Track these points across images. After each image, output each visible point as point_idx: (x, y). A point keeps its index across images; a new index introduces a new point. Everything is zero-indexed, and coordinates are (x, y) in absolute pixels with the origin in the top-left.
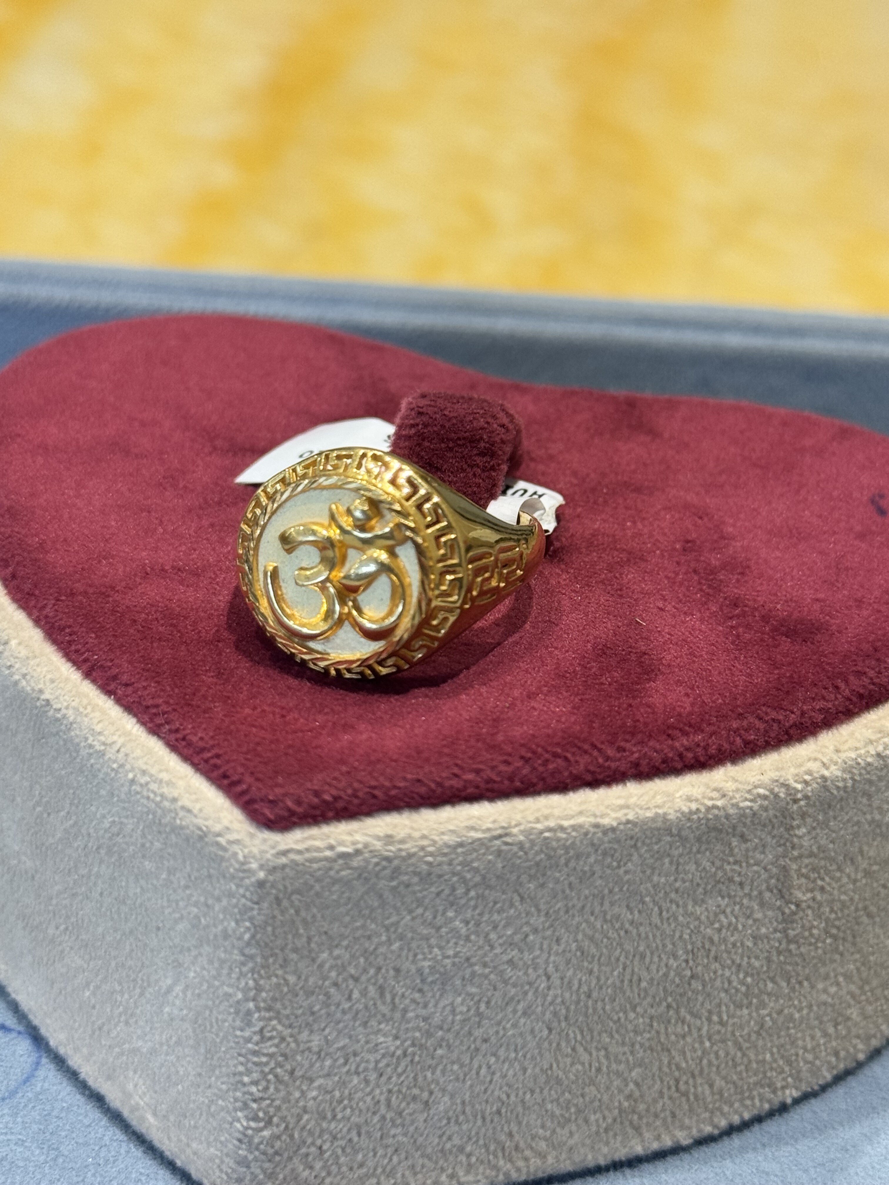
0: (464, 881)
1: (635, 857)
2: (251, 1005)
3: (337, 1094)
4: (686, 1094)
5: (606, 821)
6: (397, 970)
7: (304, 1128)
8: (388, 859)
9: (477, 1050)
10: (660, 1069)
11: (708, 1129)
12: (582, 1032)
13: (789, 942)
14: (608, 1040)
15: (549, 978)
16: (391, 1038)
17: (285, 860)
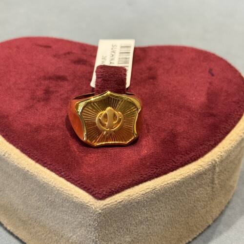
0: (146, 201)
1: (184, 186)
2: (97, 240)
5: (177, 180)
6: (131, 224)
8: (129, 201)
11: (195, 236)
12: (171, 225)
13: (213, 192)
14: (176, 225)
16: (129, 238)
17: (105, 207)
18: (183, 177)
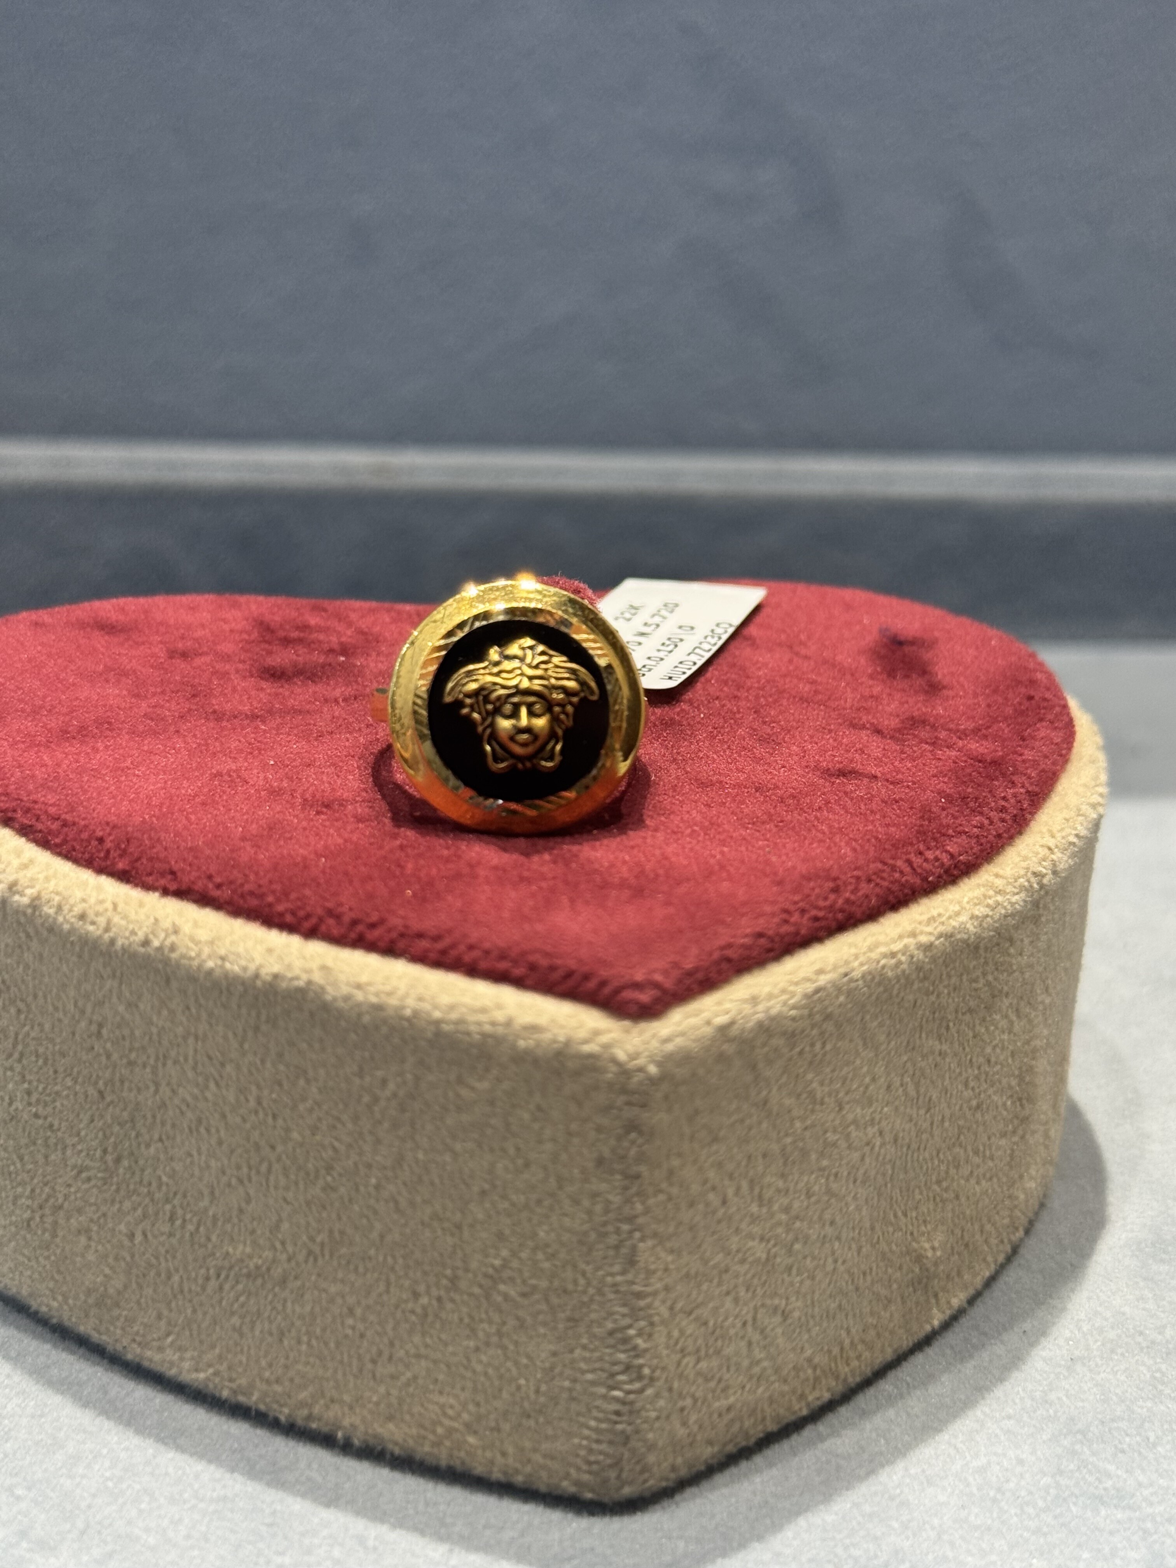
3: (711, 1323)
4: (967, 1245)
5: (924, 939)
6: (765, 1156)
7: (681, 1376)
9: (825, 1237)
10: (953, 1221)
12: (901, 1192)
15: (881, 1133)
16: (757, 1241)
17: (670, 1047)
18: (941, 929)
